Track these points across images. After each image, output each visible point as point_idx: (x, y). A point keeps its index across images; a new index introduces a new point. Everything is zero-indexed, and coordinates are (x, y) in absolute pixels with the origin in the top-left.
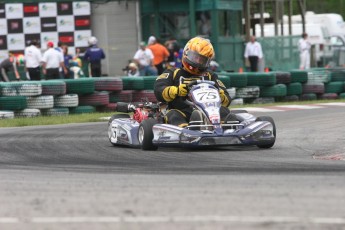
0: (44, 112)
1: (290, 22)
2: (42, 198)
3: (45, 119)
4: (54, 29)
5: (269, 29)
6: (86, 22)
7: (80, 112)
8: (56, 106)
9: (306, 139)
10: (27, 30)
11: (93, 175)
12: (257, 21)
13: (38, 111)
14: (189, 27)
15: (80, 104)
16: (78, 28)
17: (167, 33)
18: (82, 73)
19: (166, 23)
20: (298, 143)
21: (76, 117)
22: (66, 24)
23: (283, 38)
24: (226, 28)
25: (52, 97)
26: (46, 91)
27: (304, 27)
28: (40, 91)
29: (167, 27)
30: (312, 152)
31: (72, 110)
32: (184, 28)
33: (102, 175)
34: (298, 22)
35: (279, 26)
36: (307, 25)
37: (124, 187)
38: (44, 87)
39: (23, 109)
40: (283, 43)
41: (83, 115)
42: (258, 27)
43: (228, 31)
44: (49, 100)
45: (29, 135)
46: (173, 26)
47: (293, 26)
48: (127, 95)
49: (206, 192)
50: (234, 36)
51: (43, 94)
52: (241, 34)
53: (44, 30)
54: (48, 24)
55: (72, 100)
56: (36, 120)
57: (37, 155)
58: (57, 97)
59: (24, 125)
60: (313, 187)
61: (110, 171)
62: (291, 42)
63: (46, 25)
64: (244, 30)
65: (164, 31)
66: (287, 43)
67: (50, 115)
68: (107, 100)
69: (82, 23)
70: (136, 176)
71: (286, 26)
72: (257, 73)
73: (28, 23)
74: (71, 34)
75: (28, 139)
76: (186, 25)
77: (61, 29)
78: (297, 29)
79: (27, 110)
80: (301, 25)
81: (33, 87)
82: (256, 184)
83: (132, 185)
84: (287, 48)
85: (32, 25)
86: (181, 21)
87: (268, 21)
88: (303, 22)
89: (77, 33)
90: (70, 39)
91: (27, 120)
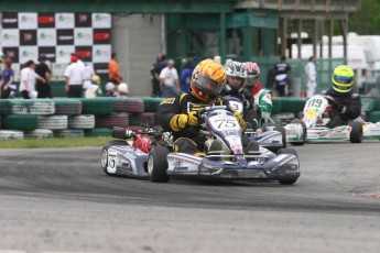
0: (57, 133)
1: (330, 44)
2: (52, 229)
3: (58, 141)
4: (71, 42)
5: (307, 51)
6: (107, 36)
7: (96, 135)
8: (70, 127)
9: (344, 173)
10: (42, 42)
11: (109, 205)
12: (294, 41)
13: (50, 132)
14: (219, 45)
15: (96, 126)
16: (97, 41)
17: (195, 51)
18: (100, 92)
19: (194, 39)
20: (335, 178)
21: (92, 140)
22: (84, 37)
23: (322, 60)
24: (259, 48)
25: (65, 117)
26: (60, 110)
27: (345, 50)
28: (53, 110)
29: (195, 44)
30: (351, 188)
31: (87, 132)
32: (213, 46)
33: (119, 206)
34: (339, 44)
35: (318, 47)
36: (349, 47)
37: (144, 220)
38: (58, 106)
39: (33, 129)
40: (321, 66)
41: (100, 138)
42: (294, 47)
43: (261, 52)
44: (62, 121)
45: (40, 159)
46: (202, 43)
47: (334, 47)
48: (148, 118)
49: (233, 229)
50: (267, 56)
51: (56, 114)
52: (276, 54)
53: (60, 42)
54: (65, 36)
55: (88, 121)
56: (48, 142)
57: (48, 180)
58: (72, 117)
59: (34, 147)
60: (351, 228)
61: (128, 202)
62: (330, 66)
63: (62, 38)
64: (279, 51)
65: (192, 48)
66: (326, 66)
67: (63, 137)
68: (127, 122)
69: (102, 37)
70: (156, 208)
71: (326, 48)
72: (292, 99)
73: (42, 35)
74: (89, 49)
75: (39, 163)
76: (216, 43)
77: (78, 42)
78: (338, 52)
79: (38, 131)
80: (342, 47)
81: (46, 106)
82: (288, 222)
83: (151, 219)
84: (326, 72)
85: (47, 37)
86: (211, 38)
87: (306, 41)
88: (345, 44)
89: (96, 48)
90: (88, 53)
91: (37, 142)
